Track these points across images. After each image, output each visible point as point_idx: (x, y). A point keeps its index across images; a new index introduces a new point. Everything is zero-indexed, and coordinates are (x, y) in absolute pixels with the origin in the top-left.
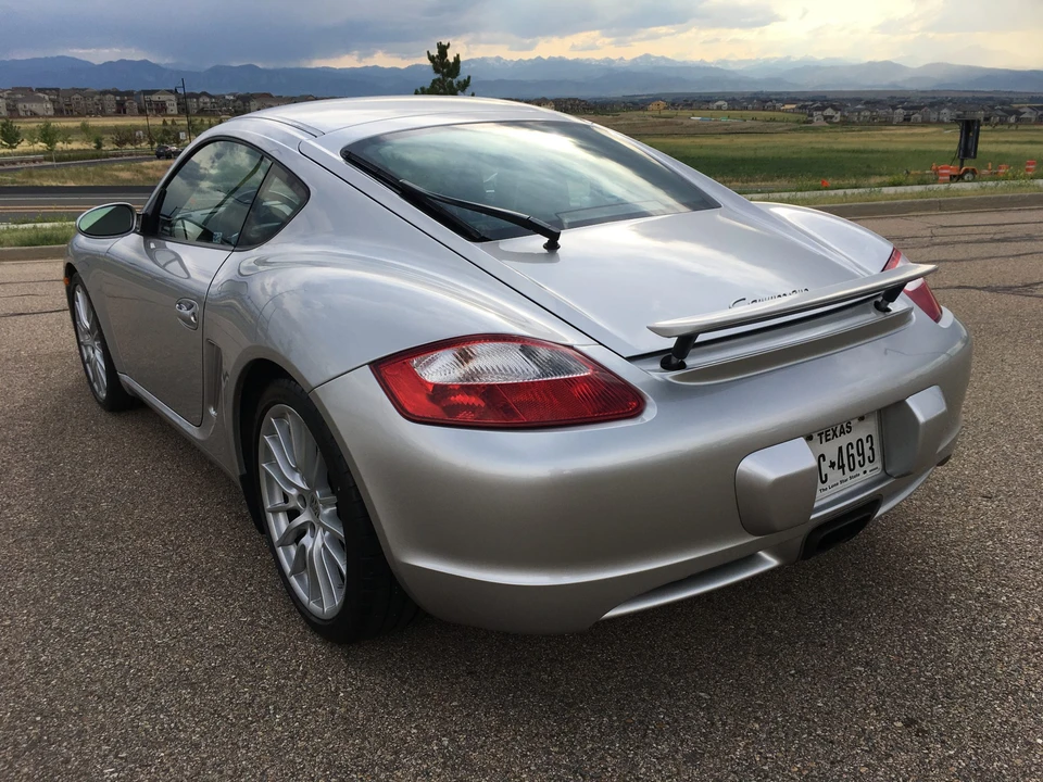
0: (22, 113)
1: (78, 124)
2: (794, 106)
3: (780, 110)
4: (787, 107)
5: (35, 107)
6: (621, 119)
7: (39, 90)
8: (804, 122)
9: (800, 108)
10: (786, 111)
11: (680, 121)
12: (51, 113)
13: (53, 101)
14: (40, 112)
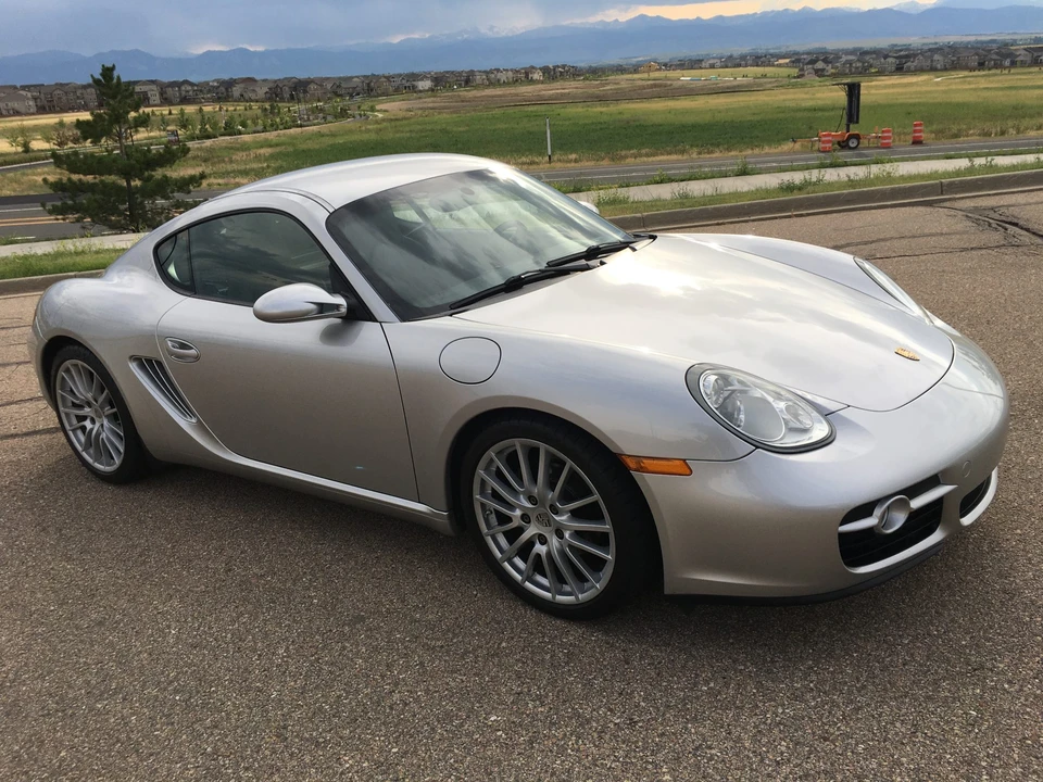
0: (4, 112)
1: (57, 120)
2: (787, 61)
3: (773, 66)
4: (781, 61)
5: (16, 105)
6: (608, 84)
7: (23, 88)
8: (795, 77)
9: (793, 62)
10: (780, 66)
11: (669, 82)
12: (33, 110)
13: (35, 99)
14: (23, 110)
